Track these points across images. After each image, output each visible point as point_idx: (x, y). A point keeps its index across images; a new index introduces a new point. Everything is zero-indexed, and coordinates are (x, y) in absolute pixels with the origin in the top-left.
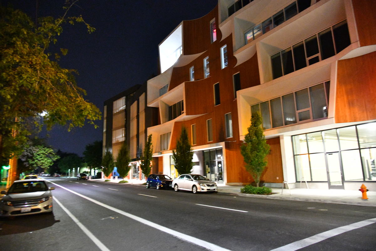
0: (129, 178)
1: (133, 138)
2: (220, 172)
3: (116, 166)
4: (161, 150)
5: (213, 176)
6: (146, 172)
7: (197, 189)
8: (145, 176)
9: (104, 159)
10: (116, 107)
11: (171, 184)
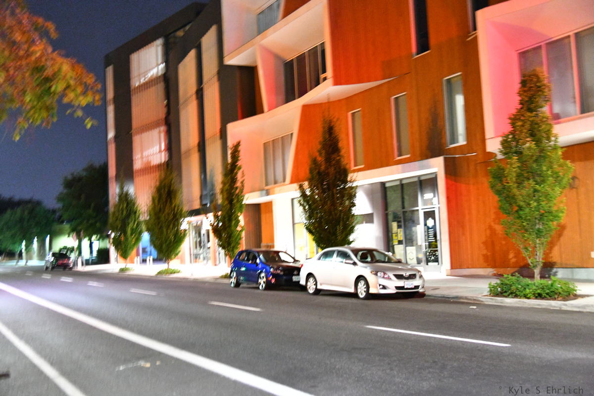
0: (183, 261)
1: (188, 151)
2: (432, 239)
3: (148, 230)
4: (267, 185)
5: (411, 250)
6: (229, 244)
7: (368, 287)
8: (226, 255)
9: (114, 213)
10: (139, 69)
11: (298, 274)
